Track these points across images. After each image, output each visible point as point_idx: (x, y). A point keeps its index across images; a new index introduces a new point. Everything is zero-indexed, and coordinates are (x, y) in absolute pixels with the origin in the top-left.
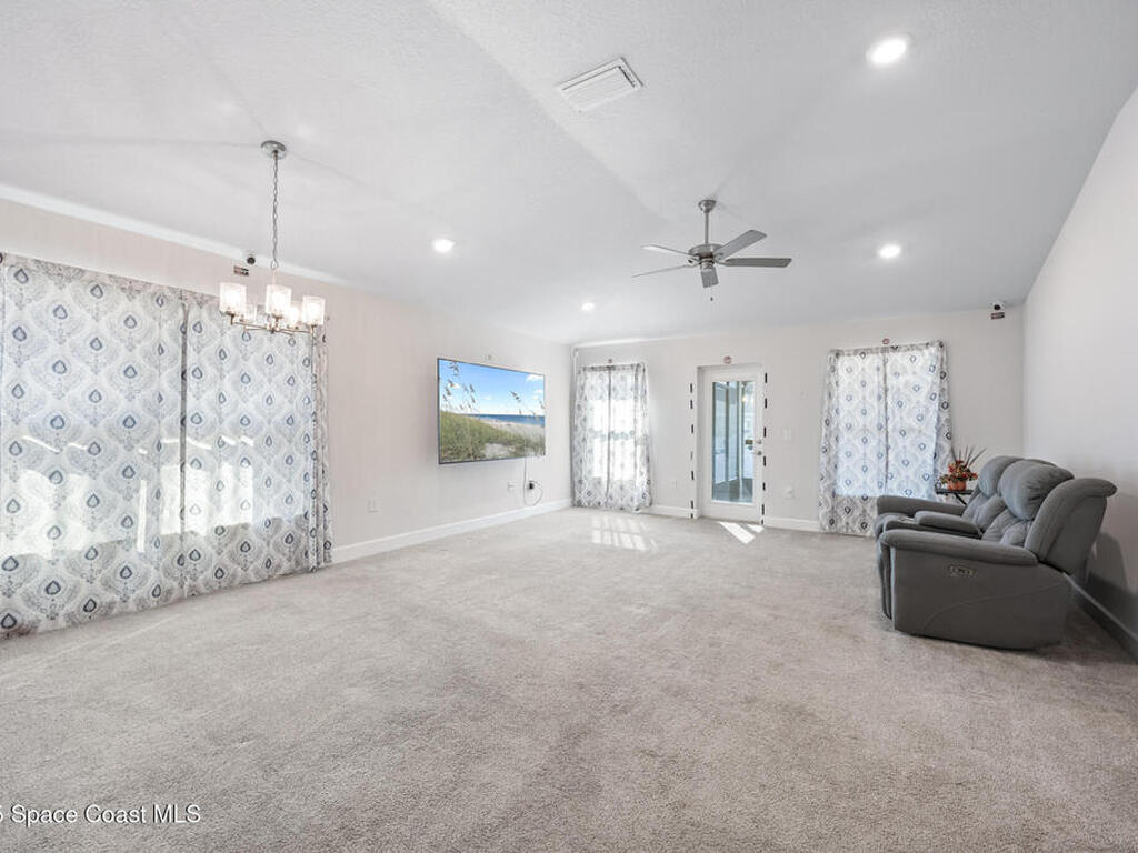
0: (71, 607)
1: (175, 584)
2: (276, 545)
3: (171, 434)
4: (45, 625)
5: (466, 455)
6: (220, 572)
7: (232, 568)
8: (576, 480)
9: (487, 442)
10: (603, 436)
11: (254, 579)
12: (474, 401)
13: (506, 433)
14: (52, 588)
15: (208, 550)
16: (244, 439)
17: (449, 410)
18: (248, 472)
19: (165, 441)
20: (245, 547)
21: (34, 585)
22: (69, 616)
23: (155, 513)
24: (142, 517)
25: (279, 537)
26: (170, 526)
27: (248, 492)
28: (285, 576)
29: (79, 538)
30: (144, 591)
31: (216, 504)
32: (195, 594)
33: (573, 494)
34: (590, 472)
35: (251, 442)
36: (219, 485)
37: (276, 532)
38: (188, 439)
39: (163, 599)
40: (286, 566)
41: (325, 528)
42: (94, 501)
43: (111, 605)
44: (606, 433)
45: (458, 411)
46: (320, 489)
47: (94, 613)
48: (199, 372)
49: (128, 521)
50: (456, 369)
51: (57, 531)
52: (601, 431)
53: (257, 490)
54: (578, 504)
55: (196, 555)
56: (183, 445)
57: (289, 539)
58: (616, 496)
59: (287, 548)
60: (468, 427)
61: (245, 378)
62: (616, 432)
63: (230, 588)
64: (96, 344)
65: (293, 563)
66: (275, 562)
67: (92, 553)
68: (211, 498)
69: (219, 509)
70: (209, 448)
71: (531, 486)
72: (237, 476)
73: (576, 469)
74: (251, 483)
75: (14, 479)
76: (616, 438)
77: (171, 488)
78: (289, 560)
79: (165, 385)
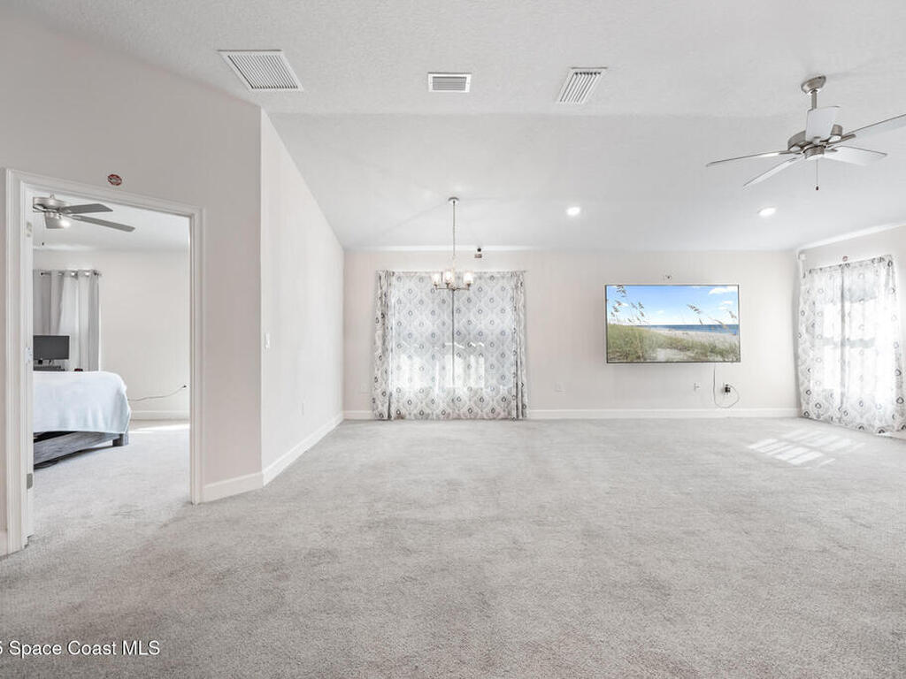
0: (415, 412)
1: (451, 411)
2: (497, 402)
3: (449, 342)
4: (408, 417)
5: (634, 356)
6: (470, 410)
7: (476, 409)
8: (802, 389)
9: (659, 347)
10: (835, 344)
11: (485, 417)
12: (643, 315)
13: (682, 340)
14: (409, 402)
15: (465, 398)
16: (481, 343)
17: (616, 322)
18: (482, 360)
19: (446, 344)
20: (481, 400)
21: (405, 400)
22: (415, 415)
23: (443, 377)
24: (437, 378)
25: (499, 397)
26: (449, 385)
27: (482, 371)
28: (503, 419)
29: (418, 384)
30: (438, 411)
31: (467, 376)
32: (458, 418)
33: (799, 405)
34: (818, 383)
35: (483, 345)
36: (469, 366)
37: (497, 394)
38: (455, 343)
39: (446, 416)
40: (503, 414)
41: (522, 396)
42: (422, 368)
43: (429, 414)
44: (838, 339)
45: (627, 323)
46: (519, 372)
47: (423, 416)
48: (459, 310)
49: (433, 379)
50: (623, 291)
51: (411, 380)
52: (833, 338)
53: (486, 371)
54: (805, 416)
55: (459, 399)
56: (453, 346)
57: (504, 399)
58: (852, 413)
59: (502, 404)
60: (637, 335)
61: (480, 311)
62: (852, 339)
63: (475, 419)
64: (421, 302)
65: (506, 414)
66: (497, 411)
67: (422, 391)
68: (465, 371)
69: (469, 378)
70: (463, 347)
71: (727, 390)
72: (477, 362)
73: (801, 378)
74: (483, 366)
75: (399, 357)
76: (853, 345)
77: (449, 367)
78: (504, 411)
79: (446, 317)
